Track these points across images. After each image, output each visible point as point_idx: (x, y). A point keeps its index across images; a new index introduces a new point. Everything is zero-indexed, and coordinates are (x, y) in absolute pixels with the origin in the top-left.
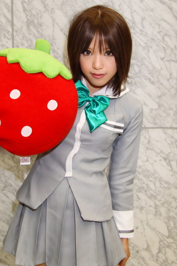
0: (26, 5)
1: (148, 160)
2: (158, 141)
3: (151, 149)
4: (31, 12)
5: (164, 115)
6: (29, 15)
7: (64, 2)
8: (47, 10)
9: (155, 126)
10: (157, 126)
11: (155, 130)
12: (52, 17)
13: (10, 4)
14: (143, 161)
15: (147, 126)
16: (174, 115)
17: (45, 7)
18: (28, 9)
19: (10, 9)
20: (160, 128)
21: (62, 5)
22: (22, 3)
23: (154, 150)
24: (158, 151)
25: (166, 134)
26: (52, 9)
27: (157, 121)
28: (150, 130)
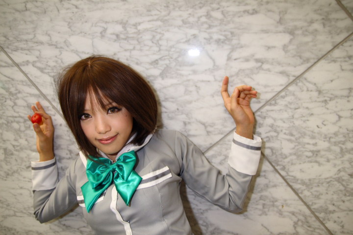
0: (38, 65)
1: (340, 117)
2: (332, 81)
3: (331, 99)
4: (49, 66)
5: (308, 39)
6: (49, 71)
7: (69, 23)
8: (61, 48)
9: (309, 65)
10: (312, 61)
11: (314, 68)
12: (72, 51)
13: (25, 79)
14: (334, 124)
15: (298, 73)
16: (324, 25)
17: (57, 48)
18: (43, 66)
19: (29, 83)
20: (319, 60)
21: (70, 28)
22: (33, 65)
23: (336, 96)
24: (345, 93)
25: (335, 61)
26: (65, 42)
27: (307, 55)
28: (307, 75)
